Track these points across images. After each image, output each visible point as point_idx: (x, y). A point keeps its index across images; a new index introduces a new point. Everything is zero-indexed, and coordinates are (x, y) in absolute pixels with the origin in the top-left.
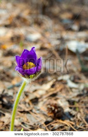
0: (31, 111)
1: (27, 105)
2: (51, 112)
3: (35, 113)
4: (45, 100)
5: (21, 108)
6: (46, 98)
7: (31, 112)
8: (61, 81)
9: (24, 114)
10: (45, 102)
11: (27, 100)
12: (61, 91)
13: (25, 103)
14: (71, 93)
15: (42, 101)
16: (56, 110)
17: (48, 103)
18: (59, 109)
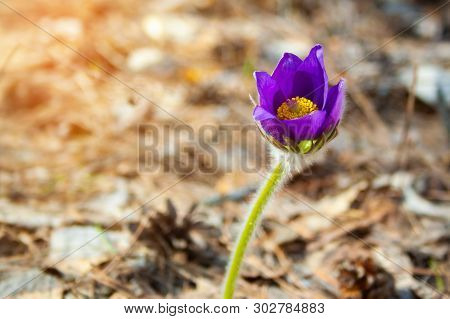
0: (283, 278)
1: (269, 259)
2: (351, 283)
3: (297, 287)
4: (330, 247)
5: (249, 268)
6: (334, 240)
7: (282, 283)
8: (385, 189)
9: (261, 285)
10: (329, 255)
11: (270, 245)
12: (384, 220)
13: (262, 253)
14: (417, 230)
15: (321, 248)
16: (370, 280)
17: (339, 256)
18: (380, 277)
